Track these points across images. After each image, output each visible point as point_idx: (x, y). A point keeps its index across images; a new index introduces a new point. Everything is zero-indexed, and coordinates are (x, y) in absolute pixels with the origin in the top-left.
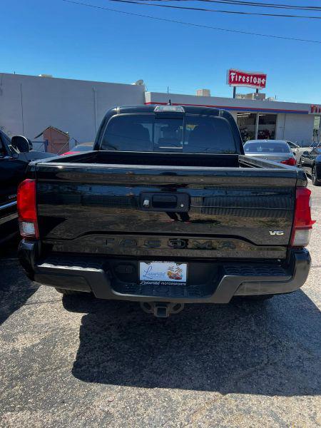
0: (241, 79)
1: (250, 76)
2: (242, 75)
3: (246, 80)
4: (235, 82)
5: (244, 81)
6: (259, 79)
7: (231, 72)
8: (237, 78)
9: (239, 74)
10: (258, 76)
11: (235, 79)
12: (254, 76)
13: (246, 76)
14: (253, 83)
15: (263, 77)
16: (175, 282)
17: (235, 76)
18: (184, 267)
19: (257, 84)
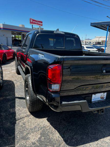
0: (34, 22)
1: (37, 21)
2: (35, 21)
3: (36, 23)
4: (32, 23)
5: (35, 23)
6: (40, 23)
7: (31, 19)
8: (33, 22)
9: (33, 20)
10: (40, 22)
11: (32, 22)
12: (39, 22)
13: (36, 21)
14: (38, 24)
15: (41, 22)
16: (102, 100)
17: (32, 21)
18: (105, 94)
19: (40, 24)
